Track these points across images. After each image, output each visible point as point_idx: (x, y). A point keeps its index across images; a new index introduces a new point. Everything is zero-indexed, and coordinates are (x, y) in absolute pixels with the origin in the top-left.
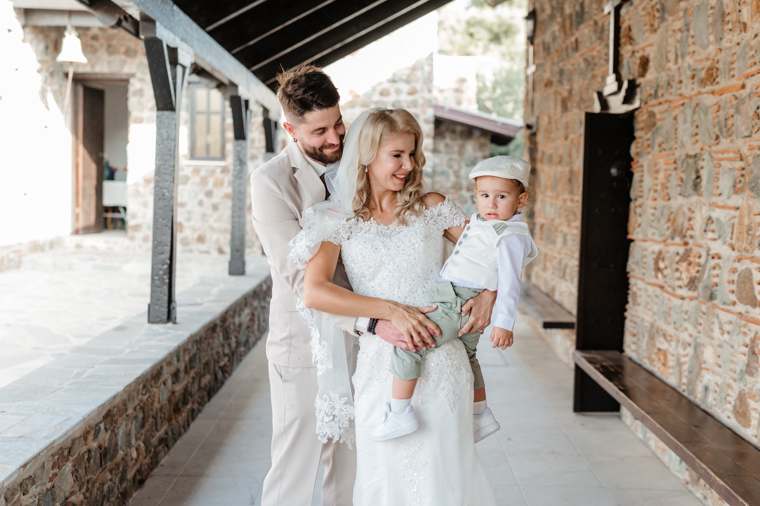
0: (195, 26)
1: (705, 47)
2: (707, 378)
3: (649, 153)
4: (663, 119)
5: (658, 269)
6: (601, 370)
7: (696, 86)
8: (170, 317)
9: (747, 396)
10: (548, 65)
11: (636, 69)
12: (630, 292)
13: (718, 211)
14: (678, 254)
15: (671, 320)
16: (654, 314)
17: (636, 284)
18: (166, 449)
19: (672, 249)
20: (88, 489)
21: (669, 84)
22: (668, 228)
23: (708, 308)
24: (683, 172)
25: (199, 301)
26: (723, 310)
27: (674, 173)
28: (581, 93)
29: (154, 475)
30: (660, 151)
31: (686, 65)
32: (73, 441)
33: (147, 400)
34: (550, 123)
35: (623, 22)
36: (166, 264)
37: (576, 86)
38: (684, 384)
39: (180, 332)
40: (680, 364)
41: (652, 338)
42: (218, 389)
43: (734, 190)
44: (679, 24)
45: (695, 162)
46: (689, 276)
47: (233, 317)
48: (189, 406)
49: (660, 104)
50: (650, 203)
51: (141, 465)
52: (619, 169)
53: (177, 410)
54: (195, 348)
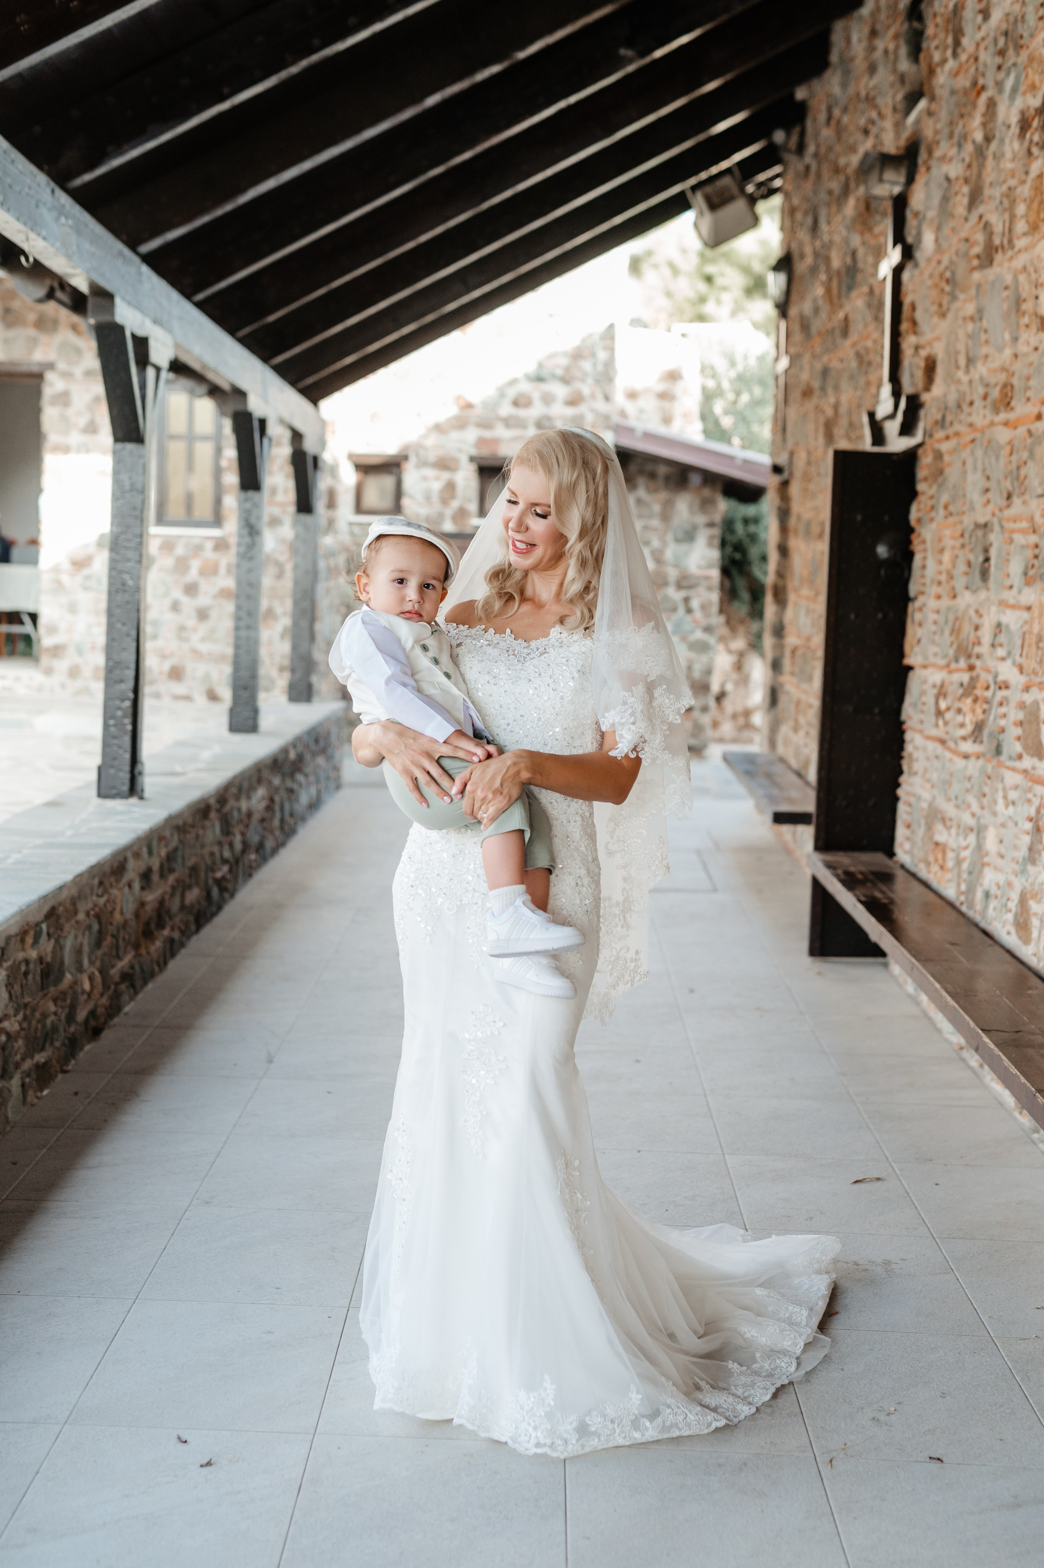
0: (175, 295)
1: (1000, 350)
2: (990, 878)
3: (932, 520)
4: (950, 464)
5: (939, 713)
6: (842, 877)
7: (988, 412)
8: (134, 788)
9: (1028, 896)
10: (807, 358)
11: (919, 374)
12: (905, 754)
13: (1009, 612)
14: (962, 685)
15: (952, 793)
16: (933, 786)
17: (912, 741)
18: (132, 991)
19: (957, 677)
20: (25, 1018)
21: (959, 406)
22: (952, 643)
23: (993, 768)
24: (971, 551)
25: (178, 768)
26: (1008, 768)
27: (961, 553)
28: (850, 412)
29: (114, 1025)
30: (946, 517)
31: (976, 377)
32: (8, 939)
33: (105, 905)
34: (809, 463)
35: (906, 295)
36: (128, 699)
37: (844, 398)
38: (962, 893)
39: (151, 811)
40: (959, 862)
41: (929, 827)
42: (214, 915)
43: (1026, 579)
44: (970, 309)
45: (985, 536)
46: (974, 720)
47: (237, 798)
48: (166, 932)
49: (947, 438)
50: (932, 603)
51: (96, 1006)
52: (891, 547)
53: (148, 934)
54: (176, 838)
